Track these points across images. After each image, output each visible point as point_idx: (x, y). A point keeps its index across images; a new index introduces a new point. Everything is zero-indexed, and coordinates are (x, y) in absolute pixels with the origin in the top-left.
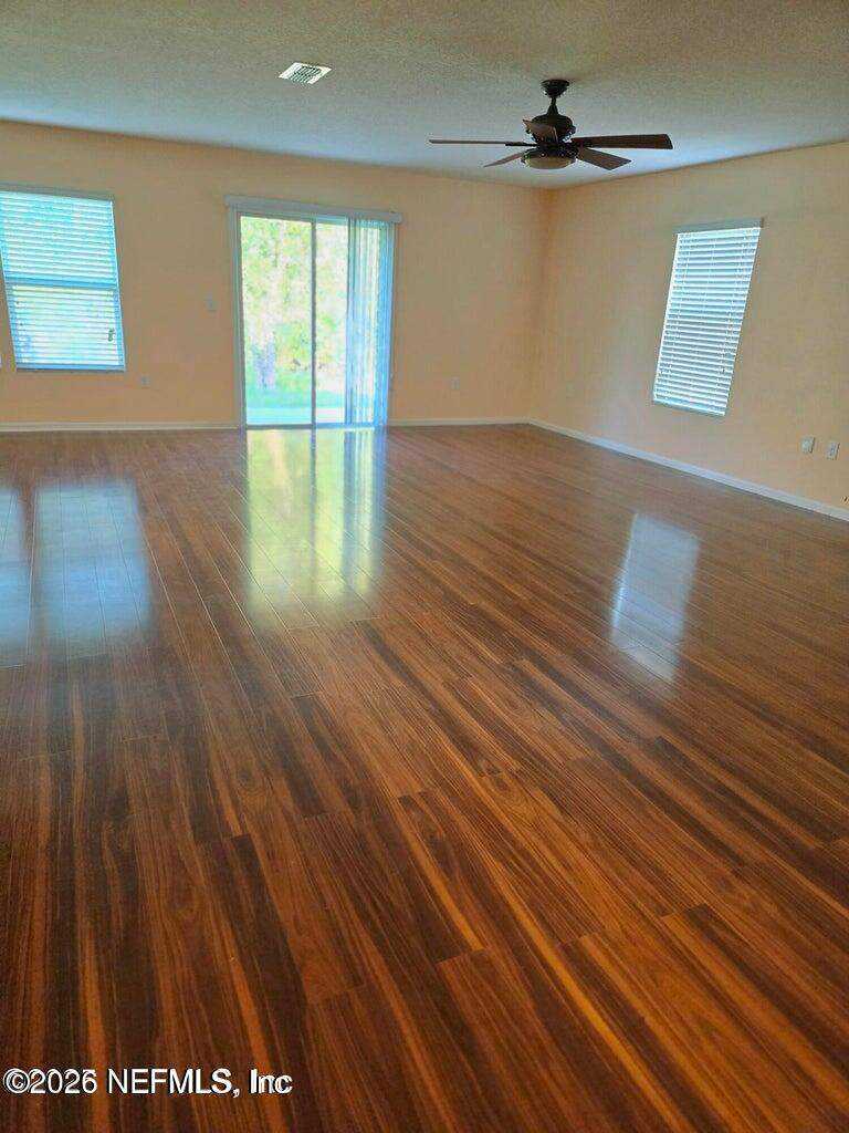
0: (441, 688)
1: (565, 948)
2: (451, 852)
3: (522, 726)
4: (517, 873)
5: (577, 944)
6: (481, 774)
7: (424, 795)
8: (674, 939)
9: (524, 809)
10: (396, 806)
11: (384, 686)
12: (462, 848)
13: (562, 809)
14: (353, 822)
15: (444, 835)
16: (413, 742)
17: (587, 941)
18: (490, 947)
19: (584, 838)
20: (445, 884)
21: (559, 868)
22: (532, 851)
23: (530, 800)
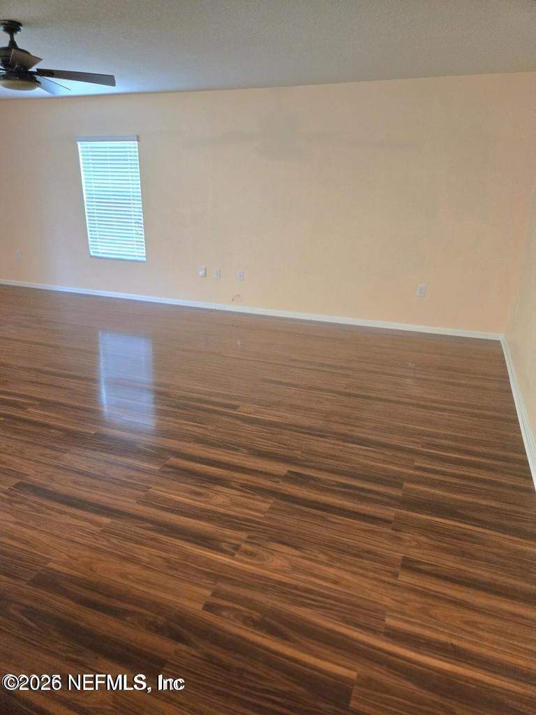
0: (141, 507)
1: (387, 635)
2: (274, 622)
3: (217, 505)
4: (317, 607)
5: (388, 627)
6: (233, 555)
7: (215, 594)
8: (416, 587)
9: (277, 562)
10: (209, 616)
11: (98, 529)
12: (276, 614)
13: (296, 547)
14: (194, 652)
15: (257, 614)
16: (167, 560)
17: (389, 621)
18: (359, 669)
19: (322, 557)
20: (294, 647)
21: (333, 586)
22: (311, 587)
23: (274, 552)
